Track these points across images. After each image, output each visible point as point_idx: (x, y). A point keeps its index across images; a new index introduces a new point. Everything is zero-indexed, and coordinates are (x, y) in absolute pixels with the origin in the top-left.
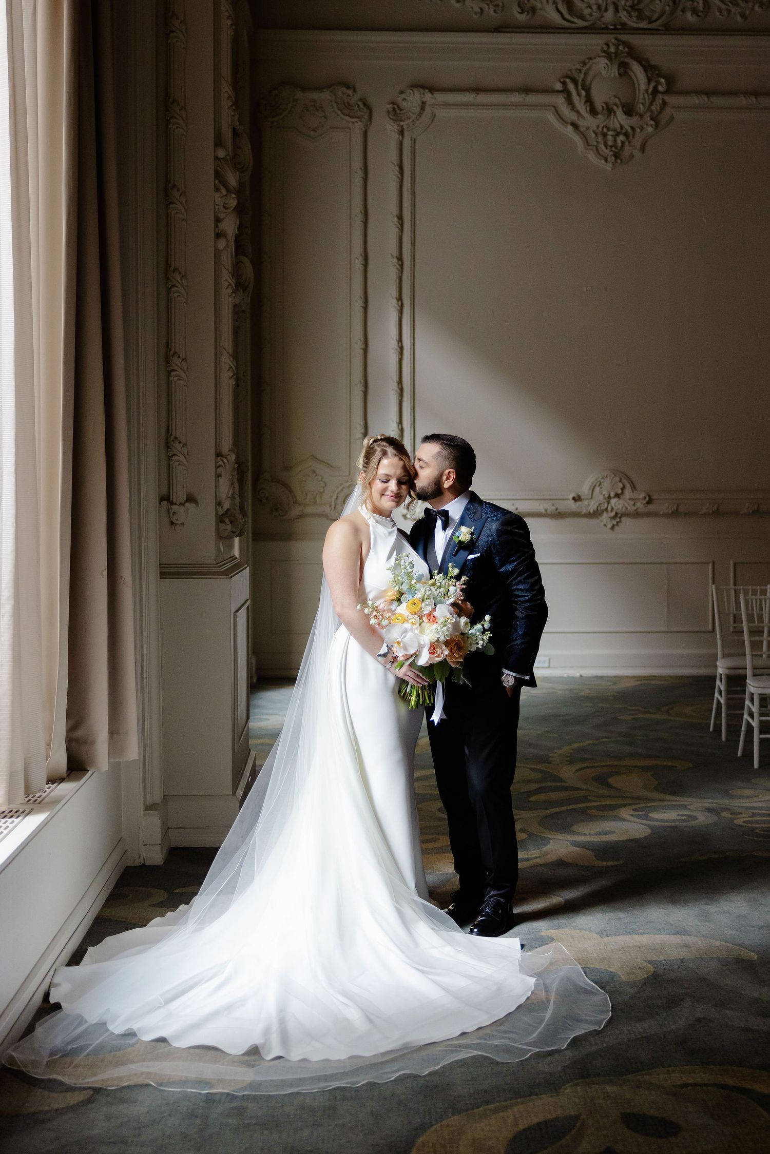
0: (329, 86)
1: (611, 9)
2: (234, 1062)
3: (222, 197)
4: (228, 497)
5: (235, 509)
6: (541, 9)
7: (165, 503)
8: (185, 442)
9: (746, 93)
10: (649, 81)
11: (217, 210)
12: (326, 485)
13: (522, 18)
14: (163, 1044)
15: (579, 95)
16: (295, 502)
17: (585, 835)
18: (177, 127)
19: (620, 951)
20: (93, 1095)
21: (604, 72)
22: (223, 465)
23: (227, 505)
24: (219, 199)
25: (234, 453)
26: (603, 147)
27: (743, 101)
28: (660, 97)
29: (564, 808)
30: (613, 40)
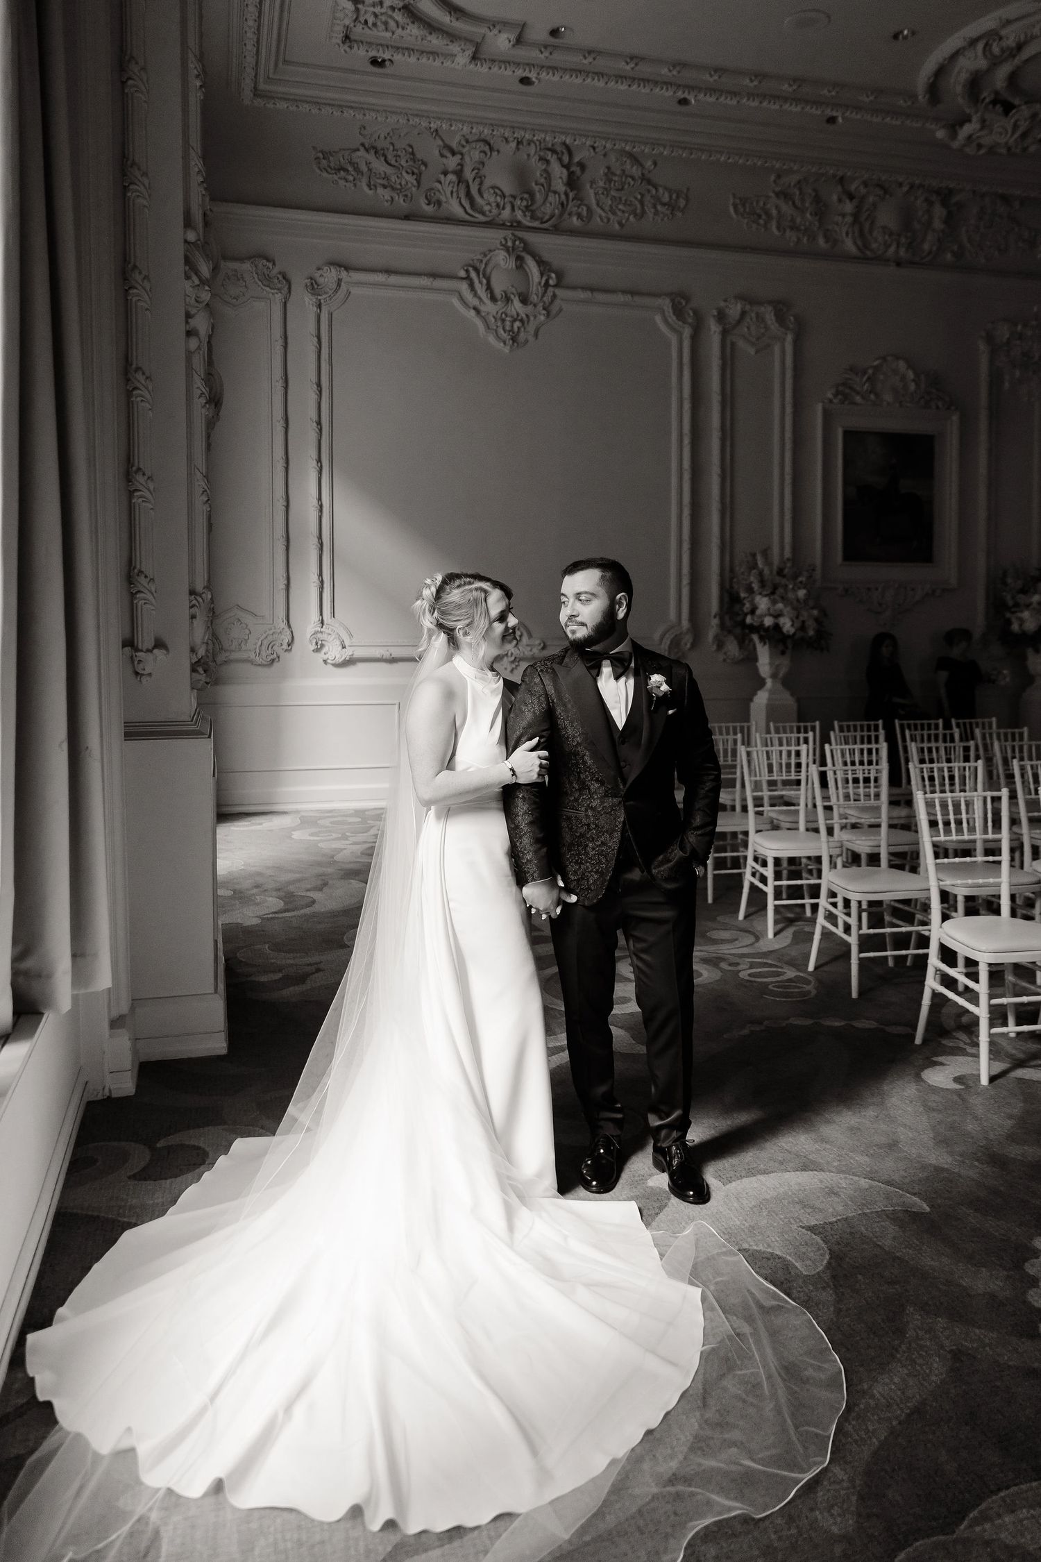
0: (249, 258)
1: (508, 208)
3: (194, 287)
4: (203, 643)
5: (208, 657)
6: (446, 202)
7: (127, 649)
8: (151, 578)
9: (624, 292)
10: (542, 274)
11: (187, 303)
12: (250, 633)
13: (429, 209)
15: (480, 282)
16: (221, 648)
18: (138, 196)
21: (502, 263)
22: (197, 605)
23: (201, 652)
24: (191, 289)
25: (210, 590)
26: (502, 332)
27: (621, 298)
28: (550, 290)
30: (511, 236)
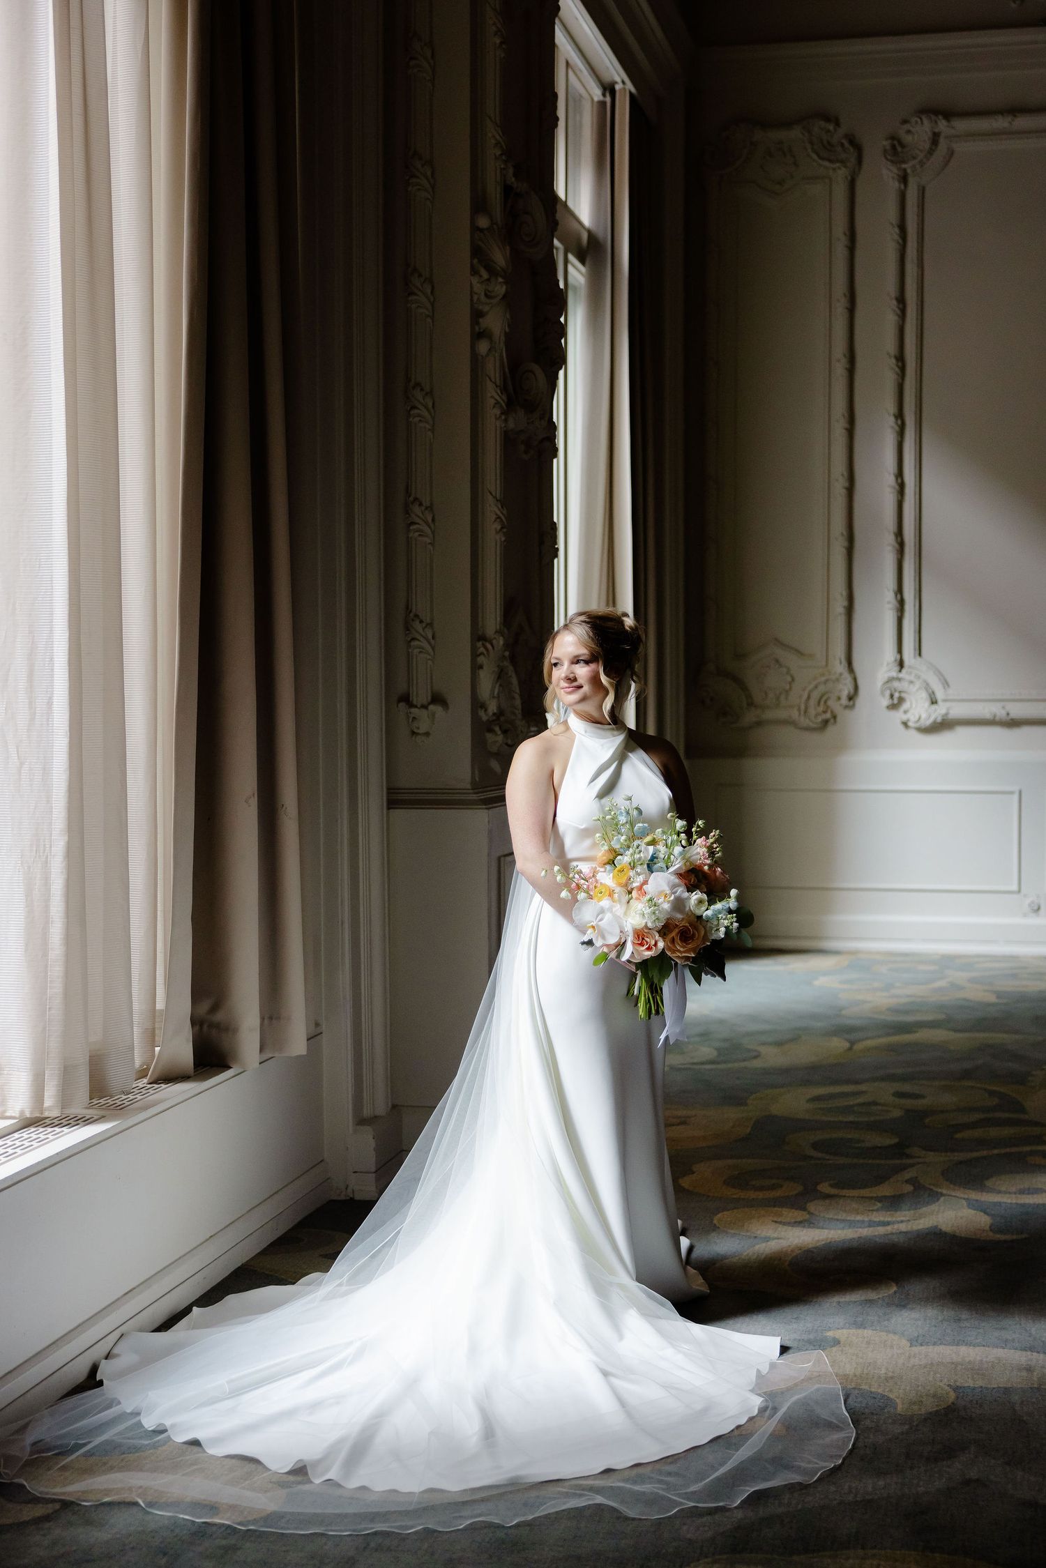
0: (799, 121)
2: (271, 1482)
3: (482, 282)
4: (494, 697)
5: (514, 714)
7: (402, 705)
8: (428, 621)
11: (475, 301)
12: (793, 680)
14: (195, 1449)
16: (751, 704)
17: (999, 1192)
18: (419, 189)
19: (925, 1367)
20: (56, 1511)
22: (485, 652)
23: (493, 707)
24: (478, 285)
25: (502, 636)
29: (996, 1151)
